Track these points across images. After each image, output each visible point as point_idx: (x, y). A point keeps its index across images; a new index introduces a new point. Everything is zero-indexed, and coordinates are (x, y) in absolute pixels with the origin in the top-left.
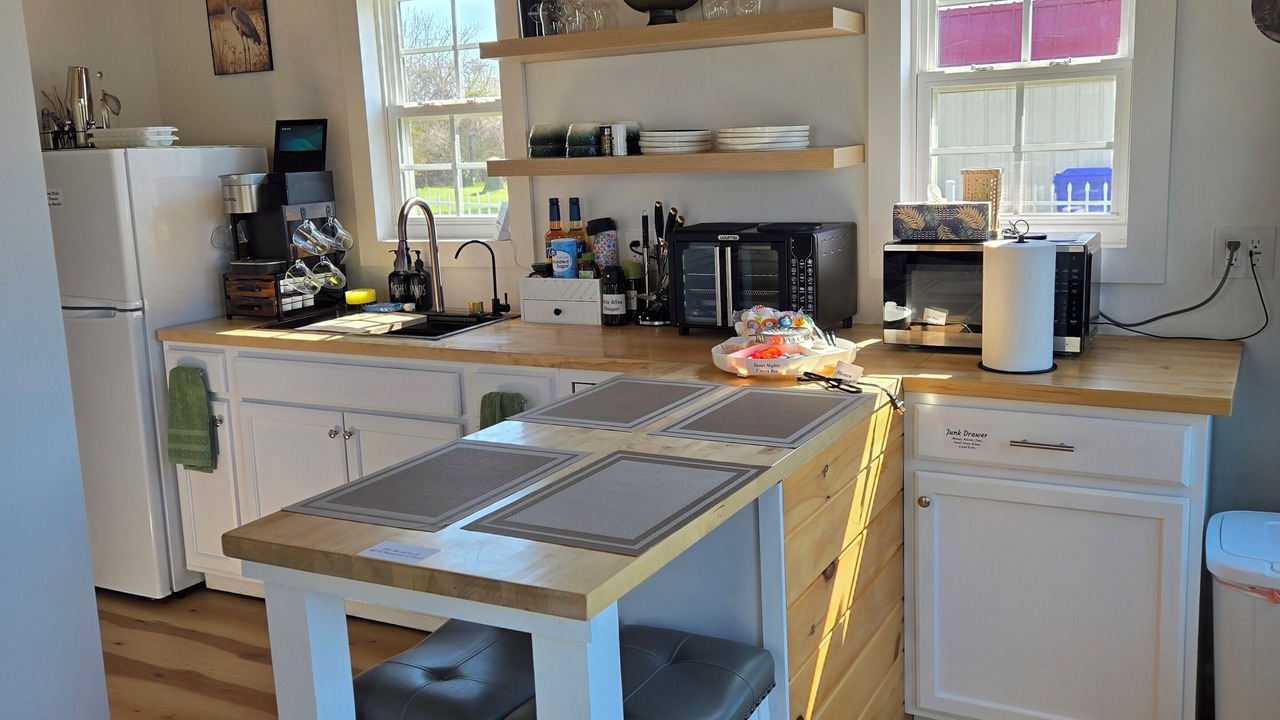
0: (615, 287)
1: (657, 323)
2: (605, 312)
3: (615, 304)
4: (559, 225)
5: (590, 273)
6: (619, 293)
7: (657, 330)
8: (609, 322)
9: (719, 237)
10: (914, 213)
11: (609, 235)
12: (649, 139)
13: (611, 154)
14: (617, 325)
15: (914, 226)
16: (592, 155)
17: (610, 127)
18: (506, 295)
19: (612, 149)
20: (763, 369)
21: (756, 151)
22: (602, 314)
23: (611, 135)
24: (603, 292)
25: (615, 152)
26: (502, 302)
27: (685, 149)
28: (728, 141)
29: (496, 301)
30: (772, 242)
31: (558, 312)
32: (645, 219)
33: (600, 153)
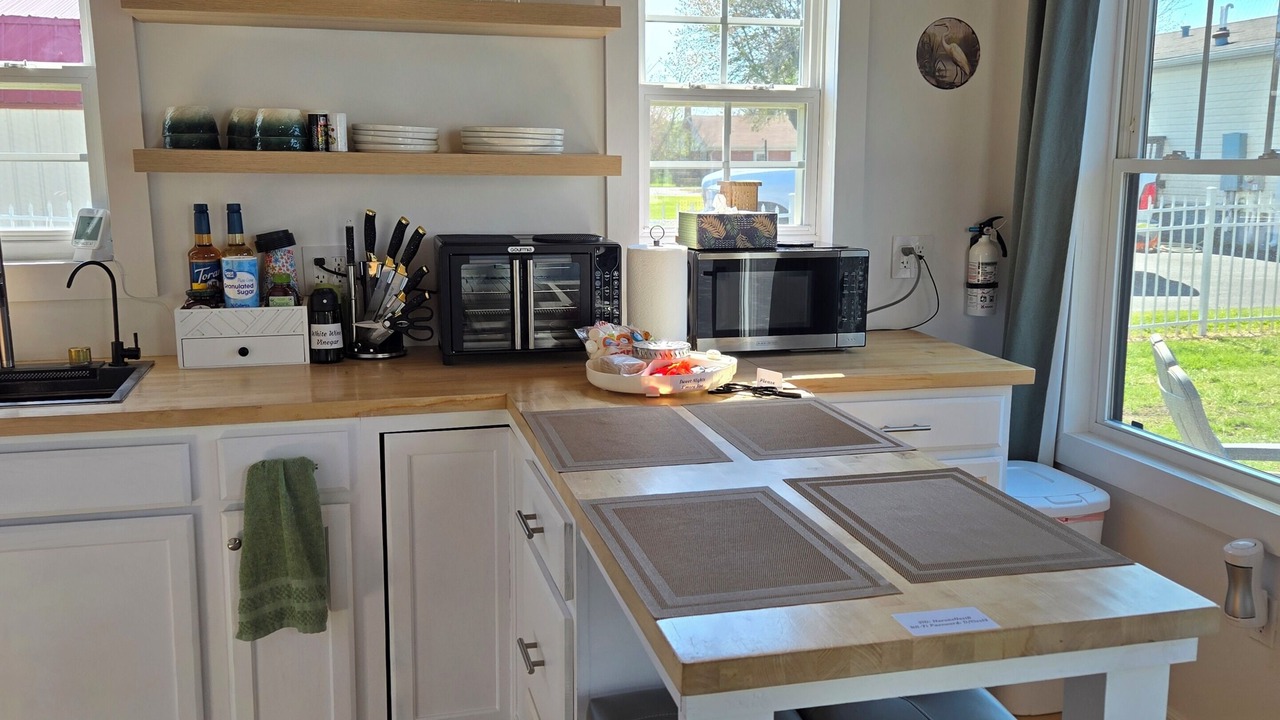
0: (329, 315)
1: (380, 356)
2: (315, 346)
3: (330, 335)
4: (209, 238)
5: (290, 299)
6: (334, 322)
7: (381, 365)
8: (319, 358)
9: (510, 249)
10: (716, 222)
11: (289, 252)
12: (372, 133)
13: (327, 149)
14: (332, 362)
15: (716, 235)
16: (295, 149)
17: (325, 116)
18: (136, 335)
19: (327, 143)
20: (690, 385)
21: (531, 154)
22: (311, 350)
23: (326, 126)
24: (312, 321)
25: (333, 147)
26: (129, 344)
27: (423, 148)
28: (496, 141)
29: (117, 345)
30: (572, 254)
31: (243, 352)
32: (350, 231)
33: (308, 146)
